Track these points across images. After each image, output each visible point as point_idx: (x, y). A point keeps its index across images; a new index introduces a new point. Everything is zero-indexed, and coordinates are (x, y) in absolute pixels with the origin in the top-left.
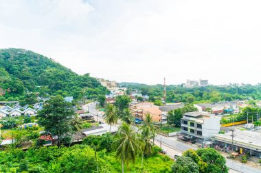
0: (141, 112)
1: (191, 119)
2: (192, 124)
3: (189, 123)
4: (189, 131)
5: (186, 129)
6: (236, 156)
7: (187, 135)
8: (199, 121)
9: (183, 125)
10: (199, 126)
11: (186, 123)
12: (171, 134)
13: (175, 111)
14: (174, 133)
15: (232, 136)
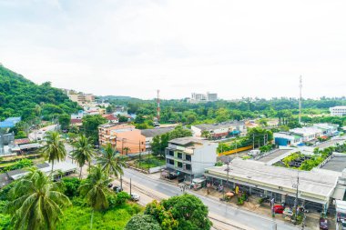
0: (115, 140)
1: (178, 148)
2: (180, 156)
3: (176, 154)
4: (176, 165)
5: (172, 162)
6: (232, 197)
7: (173, 170)
8: (188, 150)
9: (168, 157)
10: (188, 157)
11: (171, 153)
12: (153, 170)
13: (163, 136)
14: (157, 168)
15: (228, 170)
